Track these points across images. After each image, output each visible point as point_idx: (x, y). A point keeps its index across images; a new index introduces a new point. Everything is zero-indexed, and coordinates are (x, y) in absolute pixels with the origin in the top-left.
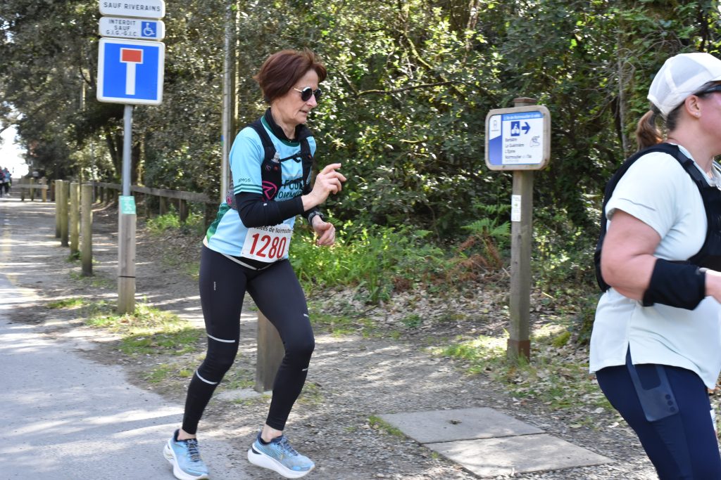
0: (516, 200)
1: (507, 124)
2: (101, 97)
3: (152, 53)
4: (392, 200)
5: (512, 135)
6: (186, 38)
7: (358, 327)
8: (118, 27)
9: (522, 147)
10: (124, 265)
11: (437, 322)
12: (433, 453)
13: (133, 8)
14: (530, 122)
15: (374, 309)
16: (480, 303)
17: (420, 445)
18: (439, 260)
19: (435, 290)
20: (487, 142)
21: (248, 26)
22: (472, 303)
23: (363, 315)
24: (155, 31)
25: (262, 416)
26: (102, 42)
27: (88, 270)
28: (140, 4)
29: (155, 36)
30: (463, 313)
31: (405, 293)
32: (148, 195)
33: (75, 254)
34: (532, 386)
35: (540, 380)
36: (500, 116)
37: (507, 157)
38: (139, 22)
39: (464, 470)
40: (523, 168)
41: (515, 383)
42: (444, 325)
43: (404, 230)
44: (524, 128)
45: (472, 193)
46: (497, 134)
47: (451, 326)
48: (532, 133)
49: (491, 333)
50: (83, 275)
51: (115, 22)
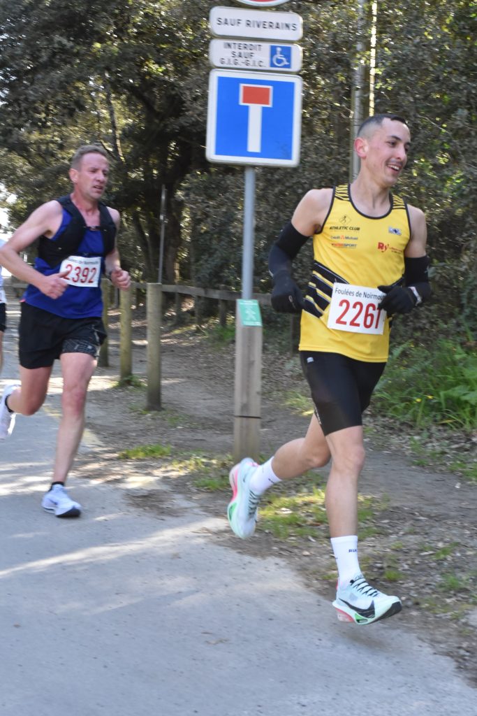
2: (212, 155)
3: (284, 91)
8: (237, 54)
10: (245, 400)
13: (258, 26)
24: (289, 59)
26: (214, 76)
27: (155, 401)
28: (268, 20)
29: (288, 66)
32: (199, 297)
33: (126, 379)
38: (266, 47)
50: (149, 409)
51: (232, 46)
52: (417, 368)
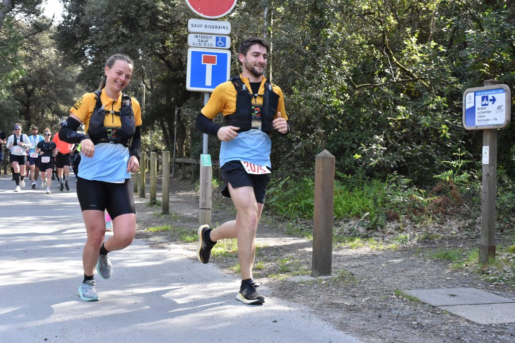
0: (486, 150)
1: (479, 98)
2: (189, 87)
3: (223, 57)
4: (383, 159)
5: (483, 105)
6: (234, 51)
7: (364, 243)
8: (201, 41)
9: (490, 113)
10: (204, 201)
11: (420, 239)
12: (444, 312)
13: (210, 28)
14: (496, 96)
15: (374, 232)
16: (450, 228)
17: (434, 307)
18: (420, 198)
19: (417, 219)
20: (464, 111)
21: (285, 40)
22: (444, 227)
23: (366, 237)
24: (225, 43)
25: (320, 290)
26: (190, 51)
27: (166, 210)
28: (215, 25)
29: (225, 46)
30: (438, 234)
31: (395, 221)
32: (194, 164)
33: (153, 201)
34: (500, 276)
35: (505, 272)
36: (473, 93)
37: (478, 121)
38: (214, 37)
39: (468, 321)
40: (491, 127)
41: (488, 274)
42: (426, 242)
43: (394, 179)
44: (491, 100)
45: (435, 156)
46: (473, 105)
47: (430, 242)
48: (497, 104)
49: (461, 246)
50: (163, 214)
51: (198, 37)
52: (291, 191)
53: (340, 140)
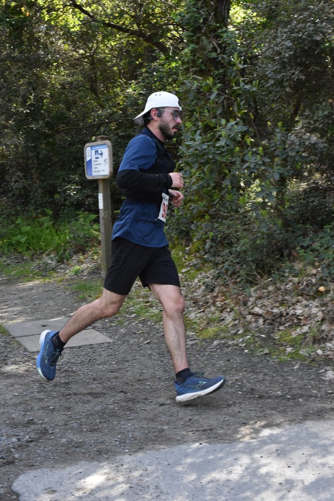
0: (100, 196)
1: (93, 152)
5: (96, 158)
9: (100, 166)
12: (16, 342)
20: (85, 164)
23: (53, 269)
40: (101, 178)
43: (80, 216)
44: (100, 154)
46: (90, 159)
48: (104, 157)
53: (53, 179)
